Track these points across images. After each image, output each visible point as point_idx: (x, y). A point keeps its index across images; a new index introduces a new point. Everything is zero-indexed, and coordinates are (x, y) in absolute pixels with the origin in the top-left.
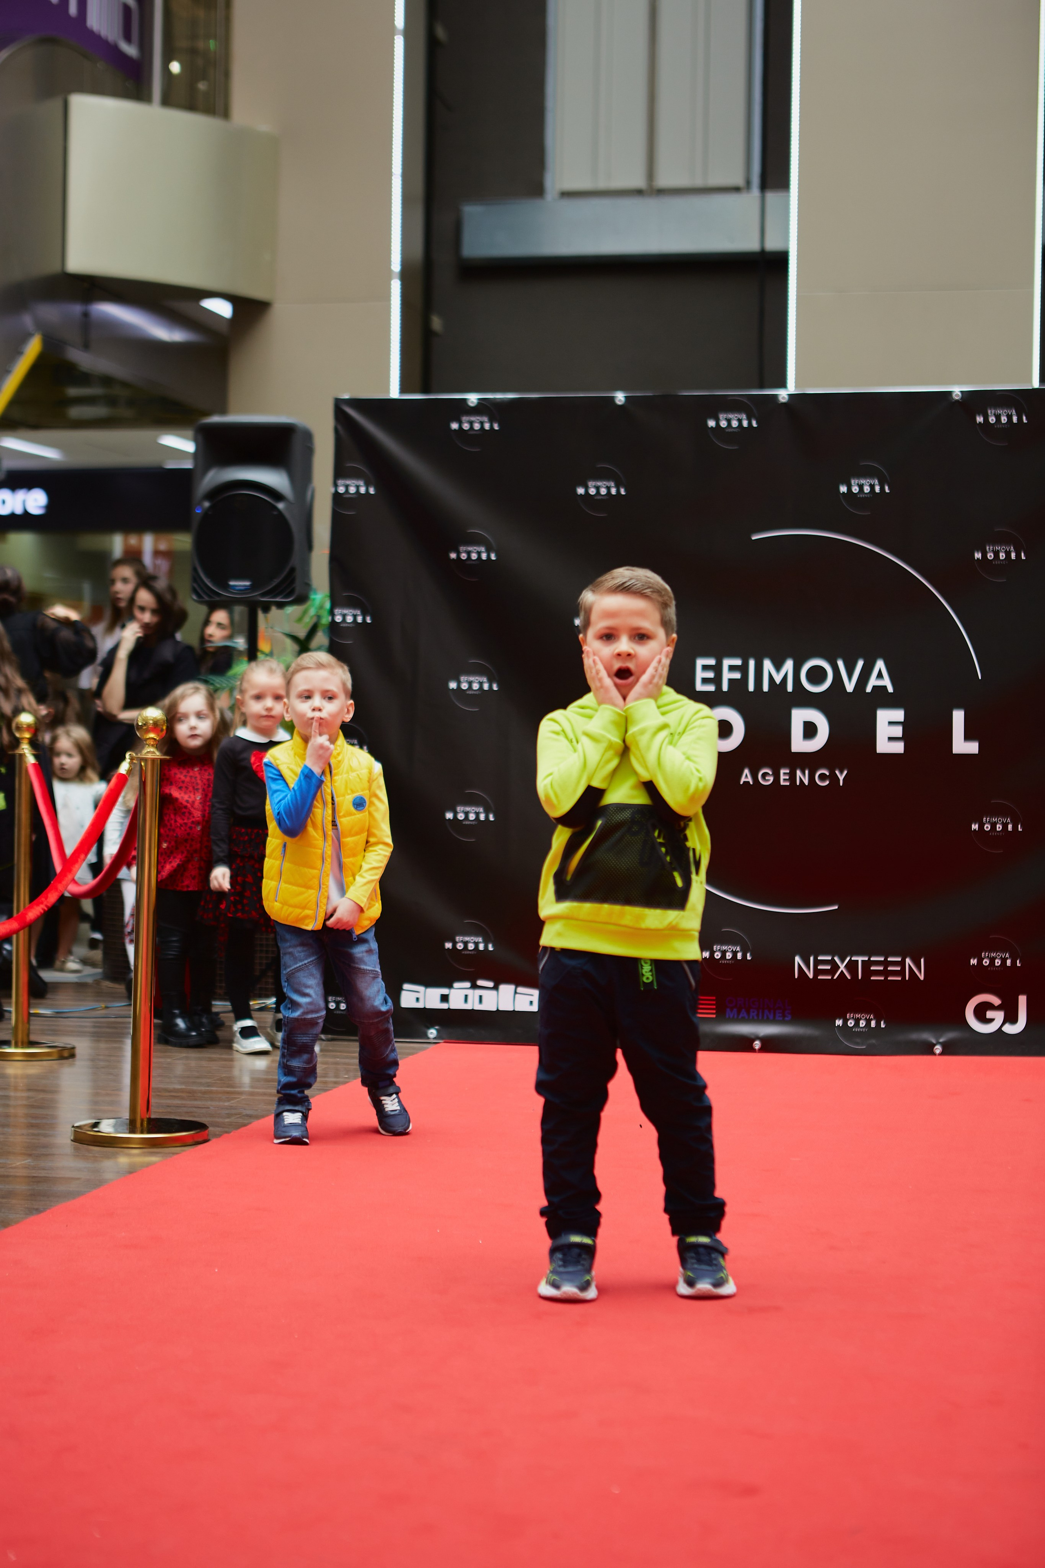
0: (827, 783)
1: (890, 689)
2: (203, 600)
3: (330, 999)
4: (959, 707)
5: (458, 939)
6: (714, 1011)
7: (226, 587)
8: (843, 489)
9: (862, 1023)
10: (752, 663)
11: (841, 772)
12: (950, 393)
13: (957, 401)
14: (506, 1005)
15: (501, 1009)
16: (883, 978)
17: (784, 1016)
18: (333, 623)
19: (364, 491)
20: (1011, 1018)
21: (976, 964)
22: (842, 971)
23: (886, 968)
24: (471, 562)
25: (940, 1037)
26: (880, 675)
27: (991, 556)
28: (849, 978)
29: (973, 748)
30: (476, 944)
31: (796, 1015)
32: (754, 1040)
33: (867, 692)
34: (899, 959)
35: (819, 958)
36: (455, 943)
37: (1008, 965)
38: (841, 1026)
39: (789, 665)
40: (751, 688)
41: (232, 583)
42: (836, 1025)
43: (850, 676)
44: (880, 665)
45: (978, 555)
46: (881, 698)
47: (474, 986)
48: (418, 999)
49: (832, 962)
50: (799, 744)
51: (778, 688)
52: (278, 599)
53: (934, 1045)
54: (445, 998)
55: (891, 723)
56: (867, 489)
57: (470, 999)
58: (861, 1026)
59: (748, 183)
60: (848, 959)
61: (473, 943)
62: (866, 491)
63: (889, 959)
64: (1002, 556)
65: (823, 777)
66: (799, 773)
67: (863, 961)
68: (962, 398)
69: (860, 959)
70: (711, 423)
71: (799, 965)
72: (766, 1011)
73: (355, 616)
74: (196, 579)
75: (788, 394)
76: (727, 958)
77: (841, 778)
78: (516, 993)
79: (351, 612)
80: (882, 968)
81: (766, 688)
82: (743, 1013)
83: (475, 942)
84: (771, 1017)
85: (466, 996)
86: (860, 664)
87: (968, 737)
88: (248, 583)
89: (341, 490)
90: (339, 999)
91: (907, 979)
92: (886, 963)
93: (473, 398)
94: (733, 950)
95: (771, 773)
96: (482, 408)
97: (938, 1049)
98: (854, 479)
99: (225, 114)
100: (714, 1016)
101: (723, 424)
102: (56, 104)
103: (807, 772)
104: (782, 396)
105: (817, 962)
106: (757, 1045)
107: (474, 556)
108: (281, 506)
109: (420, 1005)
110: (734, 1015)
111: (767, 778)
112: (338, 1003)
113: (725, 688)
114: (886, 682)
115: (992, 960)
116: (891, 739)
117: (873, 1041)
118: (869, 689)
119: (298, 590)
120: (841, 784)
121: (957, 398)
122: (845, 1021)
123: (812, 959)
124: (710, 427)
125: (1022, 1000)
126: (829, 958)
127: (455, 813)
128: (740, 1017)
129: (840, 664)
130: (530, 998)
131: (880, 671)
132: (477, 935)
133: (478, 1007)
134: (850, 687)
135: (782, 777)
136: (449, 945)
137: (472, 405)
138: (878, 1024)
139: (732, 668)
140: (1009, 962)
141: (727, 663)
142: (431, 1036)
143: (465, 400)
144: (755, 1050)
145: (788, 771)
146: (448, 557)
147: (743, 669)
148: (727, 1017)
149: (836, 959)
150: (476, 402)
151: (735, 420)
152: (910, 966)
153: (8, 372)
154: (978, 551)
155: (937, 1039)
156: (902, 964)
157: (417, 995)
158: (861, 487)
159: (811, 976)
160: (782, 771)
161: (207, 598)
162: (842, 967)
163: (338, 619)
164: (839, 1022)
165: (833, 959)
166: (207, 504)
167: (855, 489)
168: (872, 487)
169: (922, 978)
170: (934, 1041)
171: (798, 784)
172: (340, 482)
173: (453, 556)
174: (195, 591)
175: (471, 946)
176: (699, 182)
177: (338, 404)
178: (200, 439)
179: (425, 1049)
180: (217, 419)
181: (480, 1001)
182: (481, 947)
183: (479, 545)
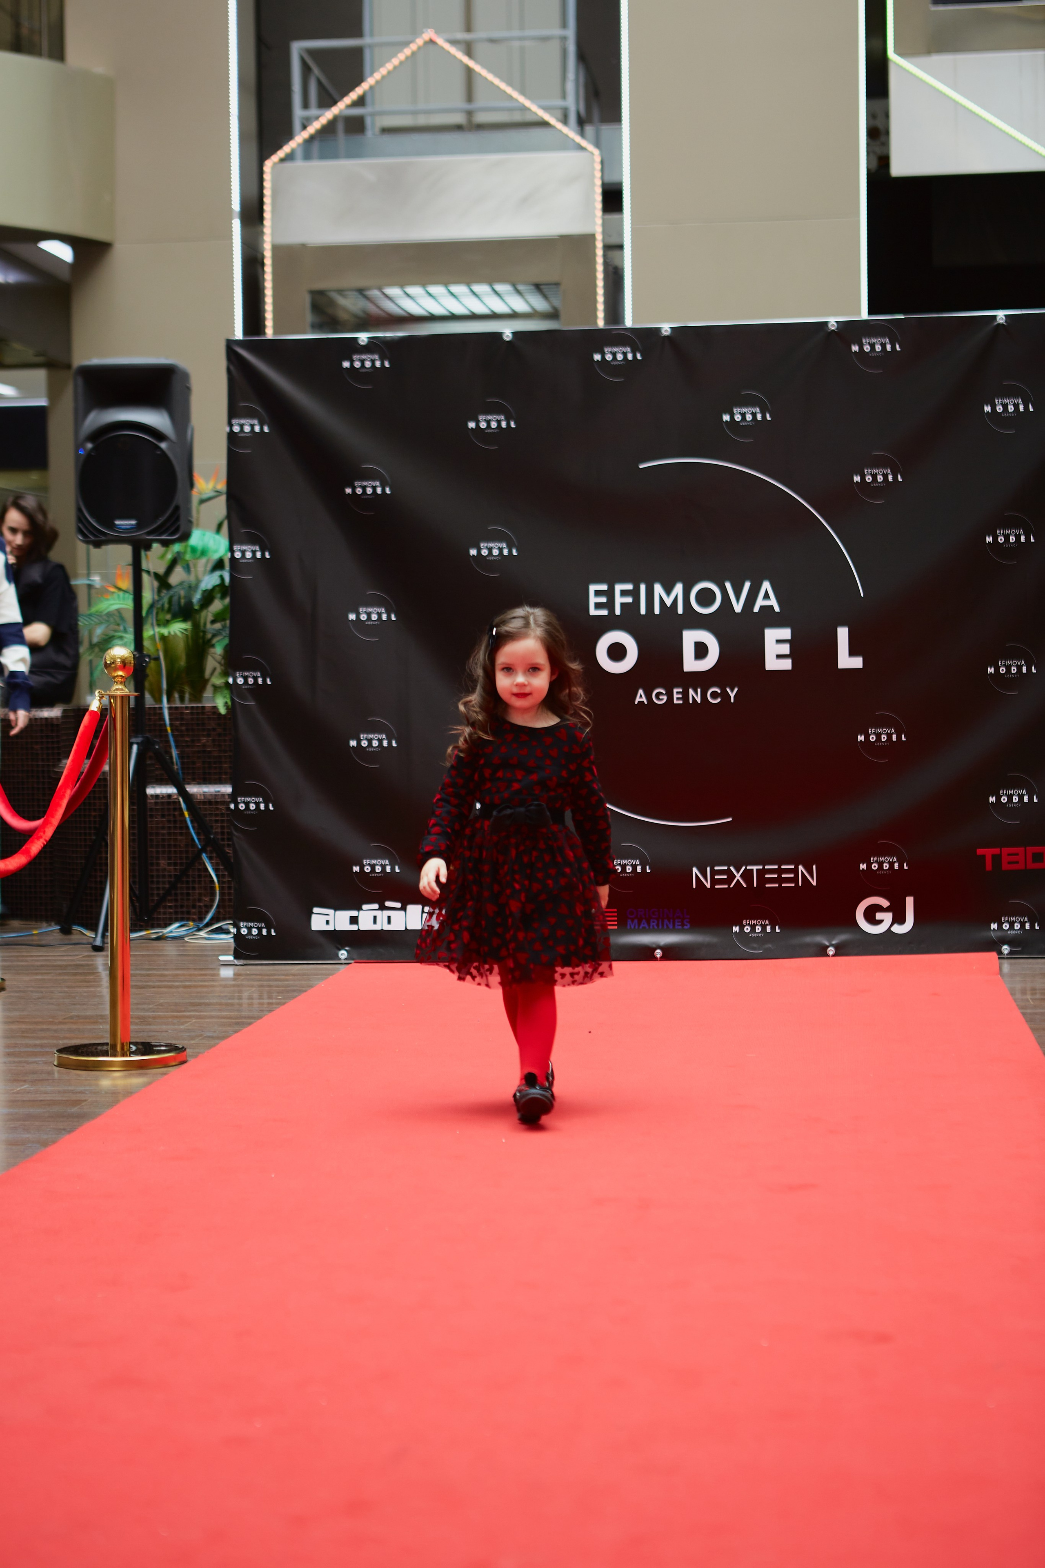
0: (719, 700)
1: (777, 609)
2: (90, 539)
3: (241, 924)
4: (843, 624)
5: (365, 862)
6: (616, 923)
7: (112, 526)
8: (726, 418)
9: (758, 929)
10: (643, 587)
11: (732, 690)
12: (826, 323)
13: (833, 331)
14: (414, 925)
15: (408, 928)
16: (777, 885)
17: (683, 925)
18: (233, 559)
19: (259, 429)
20: (899, 919)
21: (865, 869)
22: (738, 879)
23: (779, 876)
24: (367, 497)
25: (832, 940)
26: (767, 596)
27: (869, 479)
28: (745, 886)
29: (857, 663)
30: (383, 867)
31: (696, 923)
32: (655, 949)
33: (754, 612)
34: (793, 867)
35: (716, 868)
36: (362, 867)
37: (895, 868)
38: (738, 932)
39: (679, 588)
40: (643, 611)
41: (117, 522)
42: (734, 932)
43: (738, 599)
44: (766, 586)
45: (857, 479)
46: (769, 618)
47: (383, 908)
48: (328, 922)
49: (728, 872)
50: (691, 664)
51: (669, 611)
52: (163, 537)
53: (828, 947)
54: (354, 920)
55: (778, 641)
56: (749, 417)
57: (379, 920)
58: (757, 931)
60: (743, 868)
62: (748, 419)
63: (783, 867)
64: (880, 478)
65: (714, 695)
66: (691, 692)
67: (757, 869)
68: (837, 329)
69: (755, 868)
70: (597, 357)
71: (696, 874)
72: (666, 921)
73: (254, 552)
74: (81, 518)
75: (670, 327)
76: (628, 871)
77: (732, 695)
78: (422, 912)
79: (250, 548)
80: (776, 876)
81: (657, 611)
82: (644, 924)
83: (381, 865)
84: (671, 926)
85: (375, 917)
86: (747, 585)
87: (852, 653)
88: (133, 522)
89: (236, 429)
90: (251, 924)
91: (800, 885)
92: (780, 871)
93: (363, 337)
94: (632, 863)
95: (664, 692)
96: (373, 346)
97: (831, 951)
98: (736, 408)
99: (61, 56)
100: (616, 927)
101: (609, 357)
103: (699, 690)
104: (665, 329)
105: (714, 873)
106: (658, 953)
107: (369, 491)
108: (163, 445)
109: (330, 928)
110: (635, 926)
111: (660, 697)
112: (249, 929)
113: (618, 612)
114: (773, 602)
115: (881, 864)
116: (779, 656)
117: (770, 946)
118: (756, 609)
119: (183, 529)
120: (732, 701)
121: (833, 328)
122: (742, 927)
123: (708, 869)
124: (596, 360)
125: (910, 901)
126: (726, 868)
127: (359, 741)
128: (641, 928)
129: (728, 585)
131: (766, 593)
132: (383, 858)
133: (387, 927)
134: (738, 608)
135: (675, 696)
136: (356, 869)
137: (362, 343)
138: (773, 929)
139: (624, 593)
140: (896, 866)
141: (618, 588)
142: (343, 957)
143: (356, 339)
144: (657, 958)
145: (681, 690)
146: (344, 491)
147: (635, 593)
148: (629, 928)
149: (732, 868)
150: (366, 340)
151: (619, 354)
152: (802, 872)
154: (856, 475)
155: (830, 941)
156: (795, 871)
157: (327, 918)
158: (743, 415)
159: (708, 886)
160: (675, 691)
161: (93, 538)
162: (738, 876)
163: (238, 555)
164: (736, 929)
165: (729, 869)
166: (89, 446)
167: (738, 418)
168: (754, 415)
169: (814, 883)
170: (827, 944)
171: (691, 702)
172: (234, 421)
173: (348, 491)
174: (80, 531)
175: (378, 869)
176: (517, 117)
177: (230, 345)
178: (80, 381)
179: (338, 969)
180: (96, 361)
181: (389, 922)
182: (388, 869)
183: (374, 479)
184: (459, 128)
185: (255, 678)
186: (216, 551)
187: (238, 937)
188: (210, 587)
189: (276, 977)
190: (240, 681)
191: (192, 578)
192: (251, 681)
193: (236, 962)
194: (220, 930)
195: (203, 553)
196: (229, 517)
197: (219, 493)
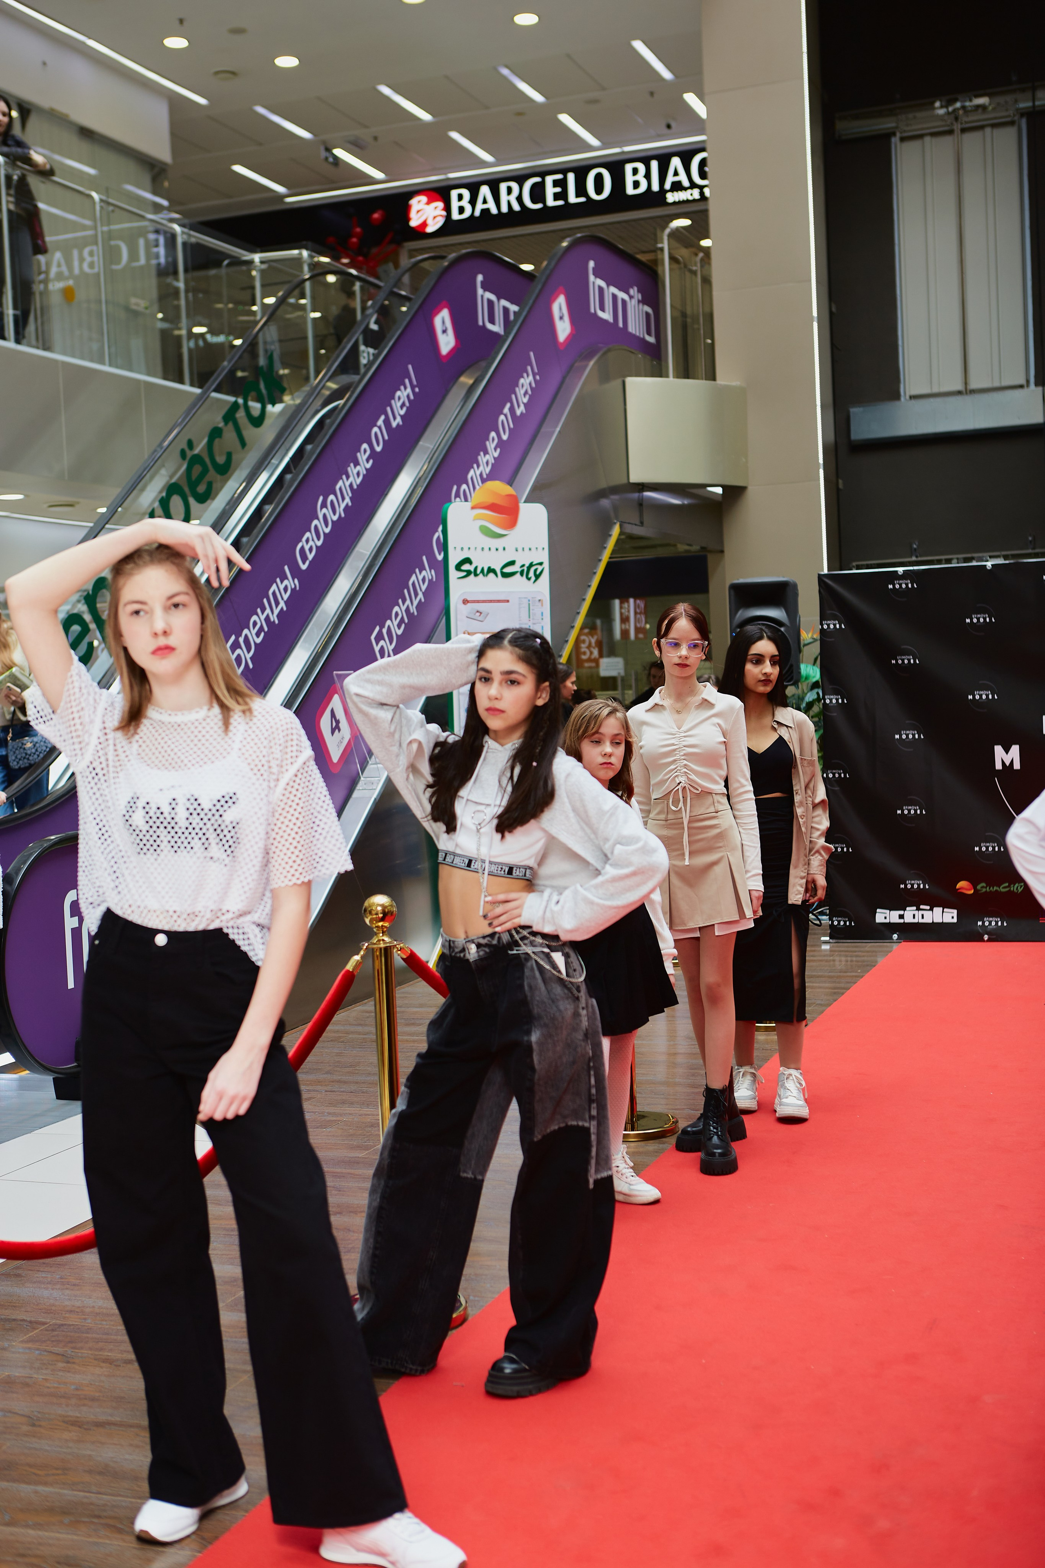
3: (834, 919)
5: (908, 882)
14: (938, 919)
15: (935, 921)
18: (825, 704)
19: (839, 627)
24: (905, 665)
30: (919, 885)
36: (906, 885)
47: (918, 909)
48: (885, 918)
54: (901, 917)
57: (917, 916)
59: (1028, 382)
61: (917, 884)
73: (838, 699)
78: (943, 912)
79: (835, 697)
85: (914, 915)
89: (825, 627)
90: (839, 919)
93: (900, 570)
96: (907, 576)
99: (714, 378)
102: (616, 383)
108: (782, 629)
109: (887, 921)
112: (839, 922)
119: (794, 678)
127: (903, 811)
130: (952, 915)
132: (919, 880)
133: (921, 921)
136: (902, 886)
137: (900, 574)
142: (895, 938)
143: (896, 572)
150: (903, 572)
153: (605, 548)
157: (885, 915)
163: (828, 701)
172: (824, 622)
173: (894, 662)
175: (916, 886)
176: (997, 384)
177: (821, 578)
178: (732, 593)
179: (892, 947)
180: (742, 581)
181: (923, 917)
182: (922, 886)
183: (909, 655)
184: (959, 393)
185: (840, 774)
186: (814, 677)
187: (832, 926)
188: (811, 700)
189: (856, 953)
190: (831, 776)
191: (800, 691)
192: (837, 775)
193: (831, 941)
194: (822, 913)
195: (807, 678)
196: (821, 653)
197: (815, 640)
